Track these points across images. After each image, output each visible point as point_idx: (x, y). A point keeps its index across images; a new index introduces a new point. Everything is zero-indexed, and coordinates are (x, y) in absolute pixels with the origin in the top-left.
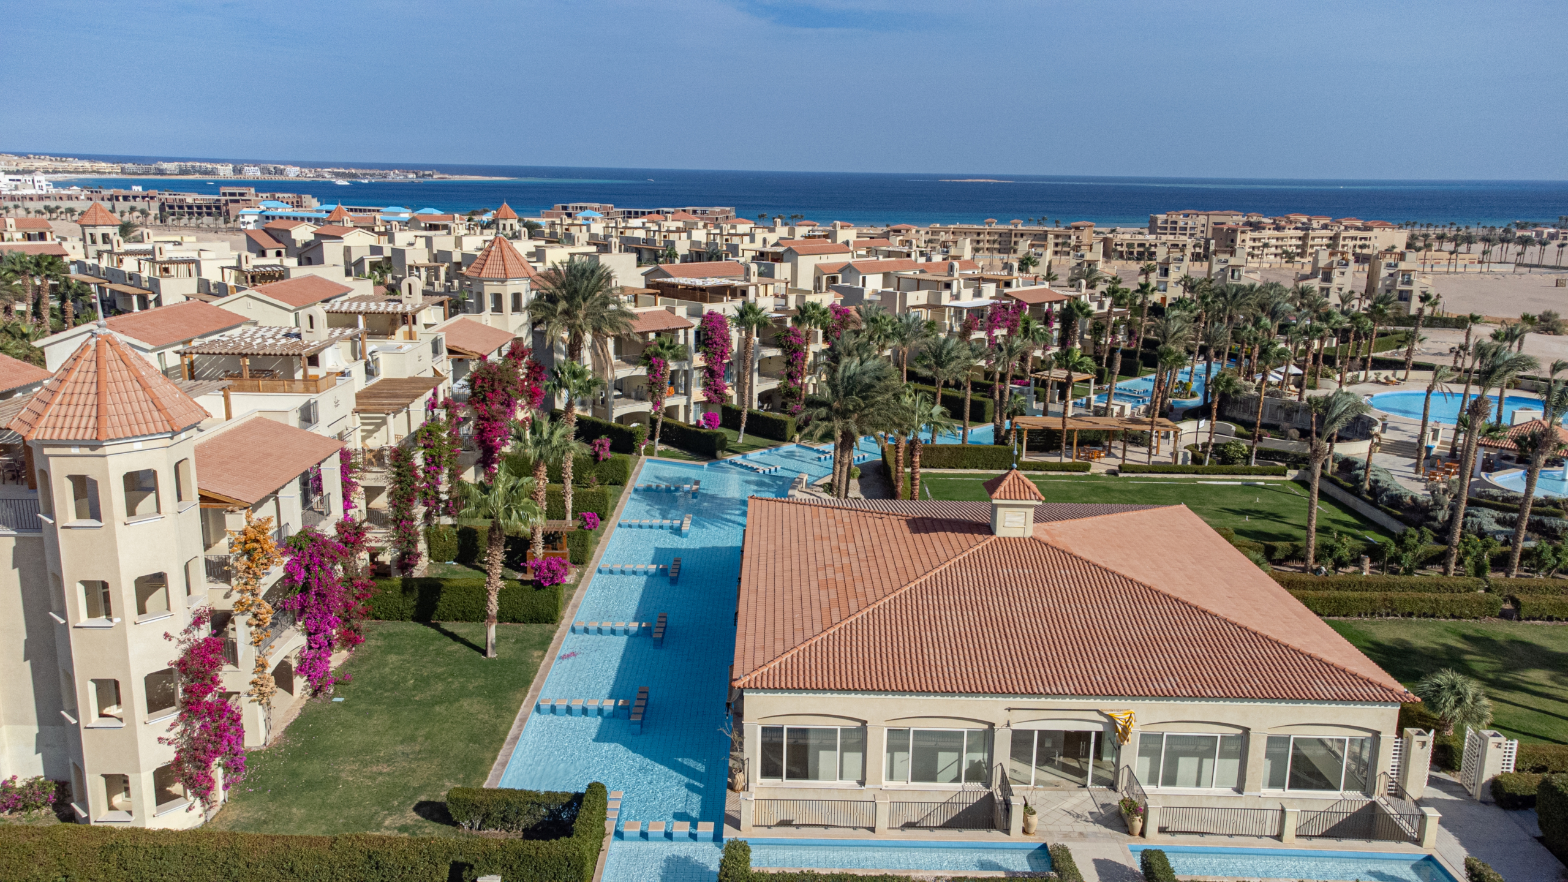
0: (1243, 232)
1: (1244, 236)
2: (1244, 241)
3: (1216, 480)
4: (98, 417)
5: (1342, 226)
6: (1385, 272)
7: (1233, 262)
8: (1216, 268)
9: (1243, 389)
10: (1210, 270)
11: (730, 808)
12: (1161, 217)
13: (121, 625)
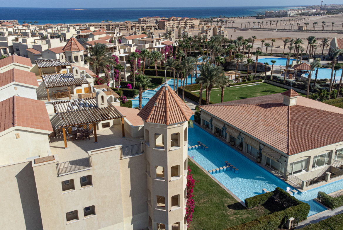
0: (166, 22)
1: (167, 23)
2: (167, 24)
3: (250, 85)
4: (183, 114)
5: (186, 19)
6: (218, 31)
7: (186, 30)
8: (182, 32)
9: (233, 62)
10: (179, 32)
11: (292, 185)
12: (142, 19)
13: (182, 177)
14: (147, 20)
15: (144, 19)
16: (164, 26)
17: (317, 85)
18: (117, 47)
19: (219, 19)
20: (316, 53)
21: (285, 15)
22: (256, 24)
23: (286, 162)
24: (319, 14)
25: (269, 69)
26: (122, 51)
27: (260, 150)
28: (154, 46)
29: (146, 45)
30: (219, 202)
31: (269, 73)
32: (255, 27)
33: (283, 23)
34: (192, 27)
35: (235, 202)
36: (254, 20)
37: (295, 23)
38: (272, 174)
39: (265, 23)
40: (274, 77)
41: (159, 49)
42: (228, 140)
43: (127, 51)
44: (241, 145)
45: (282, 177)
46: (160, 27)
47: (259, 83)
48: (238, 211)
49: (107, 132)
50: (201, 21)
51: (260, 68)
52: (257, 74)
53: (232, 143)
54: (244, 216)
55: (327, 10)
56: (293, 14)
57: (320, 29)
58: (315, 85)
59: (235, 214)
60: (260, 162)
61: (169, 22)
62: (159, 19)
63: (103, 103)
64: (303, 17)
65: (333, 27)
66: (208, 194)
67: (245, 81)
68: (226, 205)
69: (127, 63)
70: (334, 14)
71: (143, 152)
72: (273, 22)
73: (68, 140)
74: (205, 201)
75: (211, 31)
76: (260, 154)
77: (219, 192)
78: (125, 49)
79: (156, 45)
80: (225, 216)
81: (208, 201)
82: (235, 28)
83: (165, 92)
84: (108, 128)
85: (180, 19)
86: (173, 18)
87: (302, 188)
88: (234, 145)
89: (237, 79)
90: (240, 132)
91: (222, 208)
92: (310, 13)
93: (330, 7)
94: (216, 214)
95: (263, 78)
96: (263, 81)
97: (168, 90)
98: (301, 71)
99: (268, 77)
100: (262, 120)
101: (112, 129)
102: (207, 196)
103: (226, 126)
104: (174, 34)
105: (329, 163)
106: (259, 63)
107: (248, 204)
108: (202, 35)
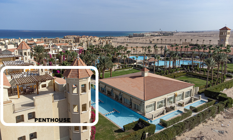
1: (80, 39)
3: (126, 70)
4: (87, 73)
5: (91, 37)
6: (109, 43)
7: (91, 42)
8: (89, 43)
9: (117, 58)
10: (87, 44)
11: (148, 118)
12: (66, 36)
13: (88, 111)
14: (69, 37)
15: (67, 36)
16: (79, 41)
17: (159, 69)
18: (51, 49)
19: (109, 37)
20: (158, 53)
21: (143, 36)
22: (129, 40)
23: (144, 105)
24: (159, 36)
25: (135, 62)
26: (54, 51)
27: (131, 100)
28: (73, 50)
29: (68, 49)
30: (110, 129)
31: (135, 64)
32: (128, 42)
33: (142, 40)
34: (95, 41)
35: (119, 129)
36: (128, 38)
37: (148, 39)
38: (137, 113)
39: (133, 40)
40: (138, 66)
41: (76, 51)
42: (114, 97)
43: (57, 51)
44: (121, 99)
45: (142, 114)
46: (76, 41)
47: (130, 69)
48: (120, 133)
49: (45, 89)
50: (100, 38)
51: (131, 61)
52: (129, 64)
53: (117, 99)
54: (123, 136)
55: (163, 33)
56: (147, 35)
57: (160, 43)
58: (158, 69)
59: (118, 135)
60: (131, 108)
61: (82, 38)
62: (76, 37)
63: (42, 73)
64: (152, 37)
65: (166, 42)
66: (104, 126)
67: (123, 68)
68: (114, 131)
69: (56, 59)
70: (166, 36)
71: (66, 98)
72: (137, 39)
73: (20, 94)
74: (102, 130)
75: (105, 42)
76: (131, 103)
77: (110, 125)
78: (55, 51)
79: (74, 49)
80: (113, 136)
81: (104, 130)
82: (118, 42)
83: (78, 61)
84: (45, 88)
85: (88, 37)
86: (84, 36)
87: (152, 119)
88: (118, 99)
89: (119, 67)
90: (121, 92)
91: (111, 133)
92: (155, 35)
93: (164, 32)
94: (108, 136)
95: (132, 66)
96: (133, 68)
97: (79, 60)
98: (151, 62)
99: (135, 66)
100: (131, 85)
101: (47, 88)
102: (103, 127)
103: (113, 89)
104: (85, 44)
105: (165, 106)
106: (130, 59)
107: (125, 128)
108: (100, 45)
